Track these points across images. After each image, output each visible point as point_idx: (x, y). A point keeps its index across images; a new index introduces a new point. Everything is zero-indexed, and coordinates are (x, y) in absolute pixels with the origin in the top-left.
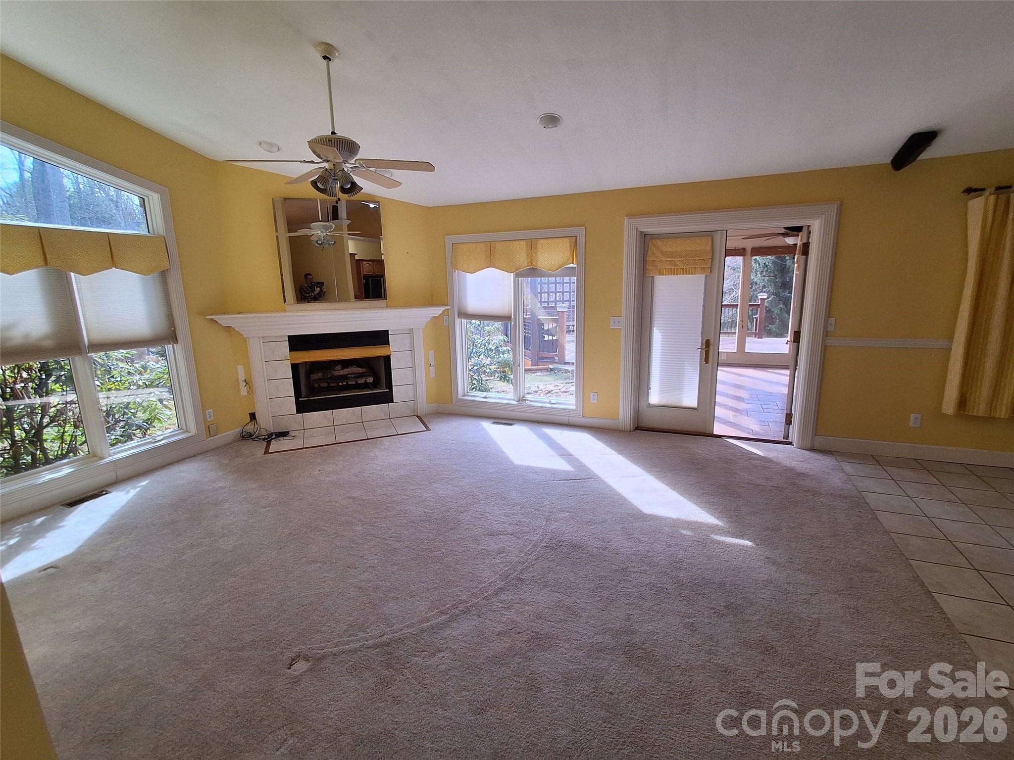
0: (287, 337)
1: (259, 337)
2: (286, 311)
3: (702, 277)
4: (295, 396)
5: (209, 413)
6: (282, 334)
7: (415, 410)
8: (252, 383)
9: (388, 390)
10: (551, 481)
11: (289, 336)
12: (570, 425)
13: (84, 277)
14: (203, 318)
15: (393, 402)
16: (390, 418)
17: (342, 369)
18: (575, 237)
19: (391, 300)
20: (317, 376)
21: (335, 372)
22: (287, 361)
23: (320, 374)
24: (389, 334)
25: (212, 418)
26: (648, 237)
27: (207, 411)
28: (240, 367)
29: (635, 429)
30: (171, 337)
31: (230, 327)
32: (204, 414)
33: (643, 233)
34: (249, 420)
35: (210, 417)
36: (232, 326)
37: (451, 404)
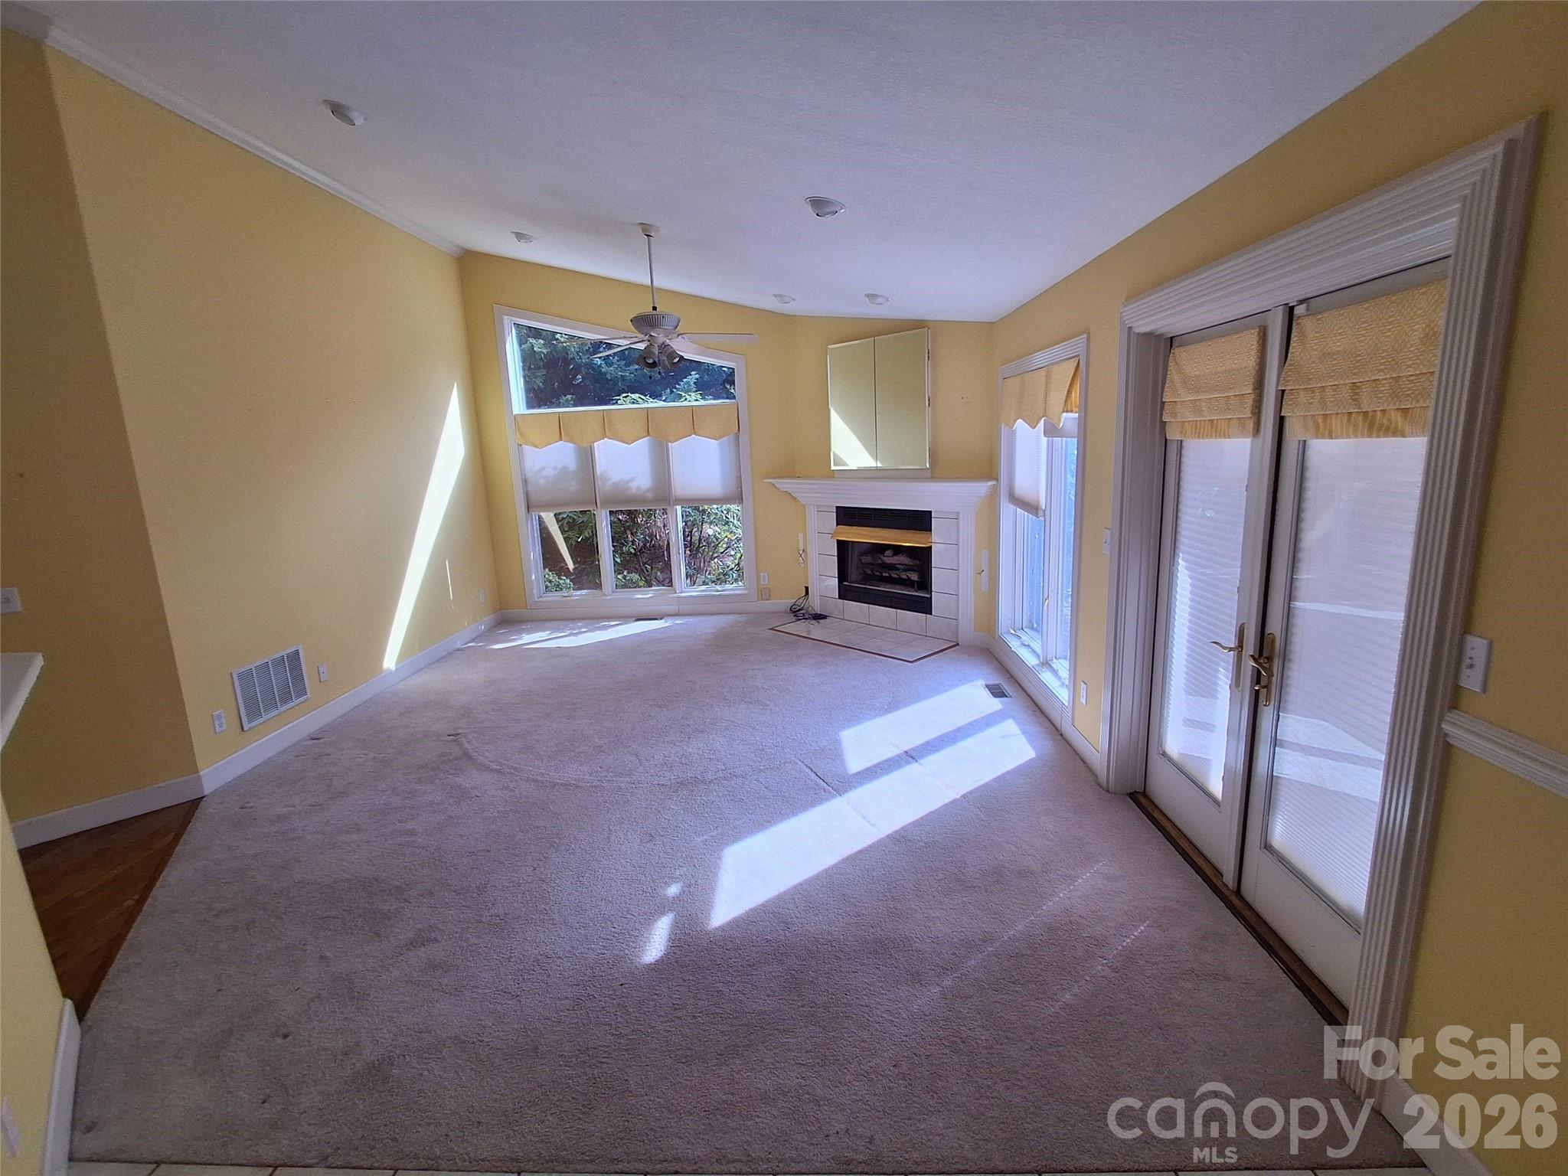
0: (835, 509)
1: (814, 506)
2: (833, 478)
3: (1247, 442)
4: (839, 578)
5: (764, 577)
6: (831, 504)
7: (957, 637)
8: (806, 554)
9: (929, 596)
10: (800, 763)
11: (837, 507)
12: (1061, 735)
13: (673, 444)
14: (765, 481)
15: (931, 614)
16: (926, 636)
17: (893, 556)
18: (1077, 359)
19: (938, 469)
20: (867, 559)
21: (885, 558)
22: (833, 535)
23: (869, 557)
24: (933, 516)
25: (767, 583)
26: (1176, 343)
27: (762, 574)
28: (801, 536)
29: (1131, 793)
30: (738, 498)
31: (786, 491)
32: (758, 577)
33: (1160, 336)
34: (804, 594)
35: (764, 581)
36: (789, 491)
37: (994, 639)
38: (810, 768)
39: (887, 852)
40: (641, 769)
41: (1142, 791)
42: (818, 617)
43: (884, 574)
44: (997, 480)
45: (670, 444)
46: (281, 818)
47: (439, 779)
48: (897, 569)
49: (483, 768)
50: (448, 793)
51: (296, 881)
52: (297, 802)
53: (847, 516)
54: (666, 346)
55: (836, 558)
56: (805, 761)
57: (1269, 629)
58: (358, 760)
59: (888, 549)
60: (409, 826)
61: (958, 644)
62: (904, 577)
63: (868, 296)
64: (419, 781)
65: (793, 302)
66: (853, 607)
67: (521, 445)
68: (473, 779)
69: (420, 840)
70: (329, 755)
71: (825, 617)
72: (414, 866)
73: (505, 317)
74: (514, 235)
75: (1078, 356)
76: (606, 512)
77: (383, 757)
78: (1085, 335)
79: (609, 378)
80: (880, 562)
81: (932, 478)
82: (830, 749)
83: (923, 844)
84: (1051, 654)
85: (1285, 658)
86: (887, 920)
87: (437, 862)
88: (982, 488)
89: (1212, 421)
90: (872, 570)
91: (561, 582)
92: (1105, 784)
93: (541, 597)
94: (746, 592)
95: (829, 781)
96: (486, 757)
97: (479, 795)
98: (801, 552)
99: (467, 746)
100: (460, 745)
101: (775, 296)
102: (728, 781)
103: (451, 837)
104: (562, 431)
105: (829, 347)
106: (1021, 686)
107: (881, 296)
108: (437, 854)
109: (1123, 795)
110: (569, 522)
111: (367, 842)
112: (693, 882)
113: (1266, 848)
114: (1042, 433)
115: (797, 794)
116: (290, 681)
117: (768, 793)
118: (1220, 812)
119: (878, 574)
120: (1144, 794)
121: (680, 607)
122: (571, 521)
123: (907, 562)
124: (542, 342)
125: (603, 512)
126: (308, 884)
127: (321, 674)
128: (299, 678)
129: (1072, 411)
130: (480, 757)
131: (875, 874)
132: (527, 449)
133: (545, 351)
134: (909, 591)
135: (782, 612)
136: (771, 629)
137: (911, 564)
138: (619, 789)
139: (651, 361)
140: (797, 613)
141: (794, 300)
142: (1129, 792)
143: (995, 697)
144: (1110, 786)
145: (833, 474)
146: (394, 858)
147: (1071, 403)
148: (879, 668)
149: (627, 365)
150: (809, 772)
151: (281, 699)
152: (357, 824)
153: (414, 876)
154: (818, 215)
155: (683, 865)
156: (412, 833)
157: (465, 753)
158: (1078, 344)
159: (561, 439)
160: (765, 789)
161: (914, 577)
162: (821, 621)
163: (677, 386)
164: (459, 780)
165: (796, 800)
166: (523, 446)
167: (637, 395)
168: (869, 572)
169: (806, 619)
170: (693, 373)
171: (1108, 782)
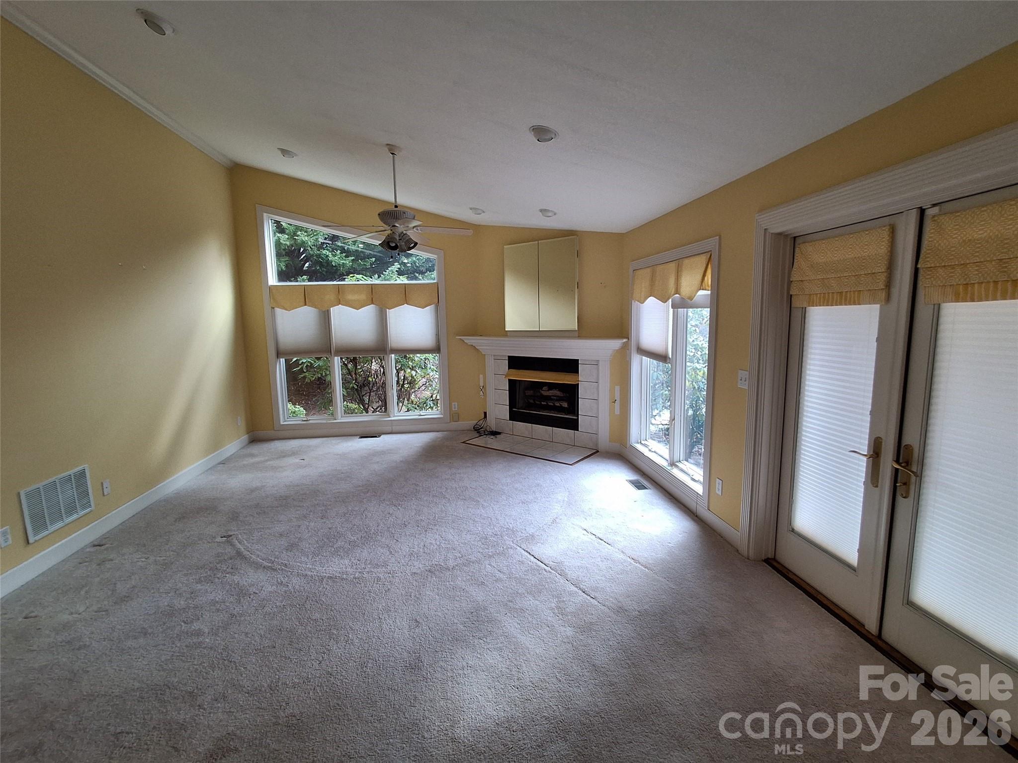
0: (507, 357)
1: (492, 355)
2: (507, 336)
3: (876, 308)
4: (510, 405)
5: (454, 405)
6: (505, 354)
7: (597, 445)
8: (485, 390)
9: (576, 418)
10: (519, 548)
11: (509, 356)
12: (697, 516)
13: (390, 310)
14: (457, 337)
15: (578, 431)
16: (574, 446)
17: (548, 390)
18: (710, 253)
19: (584, 330)
20: (529, 393)
21: (542, 392)
22: (506, 376)
23: (532, 391)
24: (579, 363)
25: (457, 409)
26: (798, 241)
27: (453, 403)
28: (481, 376)
29: (765, 559)
30: (436, 350)
31: (472, 345)
32: (450, 404)
33: (787, 236)
34: (483, 417)
35: (455, 408)
36: (474, 345)
37: (626, 448)
38: (527, 551)
39: (613, 622)
40: (393, 560)
41: (773, 557)
42: (495, 433)
43: (543, 403)
44: (628, 337)
45: (388, 310)
46: (66, 626)
47: (218, 578)
48: (552, 400)
49: (257, 566)
50: (228, 591)
51: (85, 693)
52: (82, 609)
53: (516, 363)
54: (404, 235)
55: (508, 392)
56: (522, 546)
57: (906, 440)
58: (140, 563)
59: (545, 386)
60: (196, 626)
61: (598, 451)
62: (558, 405)
63: (541, 211)
64: (199, 581)
65: (483, 214)
66: (520, 426)
67: (273, 308)
68: (250, 578)
69: (207, 640)
70: (112, 560)
71: (499, 433)
72: (204, 668)
73: (265, 214)
74: (280, 152)
75: (711, 251)
76: (338, 359)
77: (164, 560)
78: (718, 237)
79: (334, 265)
80: (539, 395)
81: (579, 337)
82: (538, 536)
83: (637, 613)
84: (676, 458)
85: (922, 463)
86: (637, 687)
87: (226, 662)
88: (615, 344)
89: (841, 293)
90: (534, 400)
91: (297, 409)
92: (745, 554)
93: (285, 421)
94: (442, 416)
95: (546, 562)
96: (258, 556)
97: (257, 592)
98: (481, 388)
99: (239, 546)
100: (232, 545)
101: (471, 209)
102: (467, 566)
103: (236, 636)
104: (306, 298)
105: (505, 247)
106: (654, 481)
107: (552, 211)
108: (225, 654)
109: (760, 561)
110: (307, 365)
111: (155, 646)
112: (464, 664)
113: (908, 604)
114: (671, 307)
115: (525, 575)
116: (76, 497)
117: (501, 576)
118: (857, 576)
119: (539, 403)
120: (774, 559)
121: (393, 427)
122: (309, 365)
123: (560, 395)
124: (287, 236)
125: (336, 358)
126: (98, 696)
127: (105, 489)
128: (84, 494)
129: (705, 290)
130: (253, 556)
131: (611, 644)
132: (279, 311)
133: (288, 243)
134: (561, 415)
135: (468, 430)
136: (463, 443)
137: (562, 395)
138: (379, 579)
139: (393, 245)
140: (478, 430)
141: (484, 212)
142: (763, 559)
143: (639, 489)
144: (750, 555)
145: (506, 334)
146: (184, 662)
147: (705, 284)
148: (550, 470)
149: (347, 256)
150: (528, 555)
151: (66, 513)
152: (144, 628)
153: (205, 679)
154: (538, 140)
155: (452, 648)
156: (199, 633)
157: (239, 554)
158: (712, 243)
159: (305, 305)
160: (499, 572)
161: (565, 405)
162: (498, 436)
163: (384, 272)
164: (236, 578)
165: (527, 581)
166: (276, 309)
167: (361, 276)
168: (532, 401)
169: (486, 435)
170: (396, 264)
171: (748, 551)
